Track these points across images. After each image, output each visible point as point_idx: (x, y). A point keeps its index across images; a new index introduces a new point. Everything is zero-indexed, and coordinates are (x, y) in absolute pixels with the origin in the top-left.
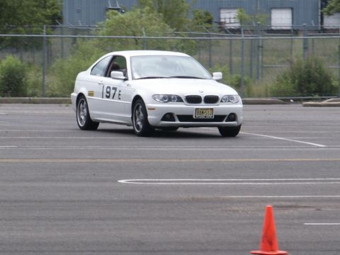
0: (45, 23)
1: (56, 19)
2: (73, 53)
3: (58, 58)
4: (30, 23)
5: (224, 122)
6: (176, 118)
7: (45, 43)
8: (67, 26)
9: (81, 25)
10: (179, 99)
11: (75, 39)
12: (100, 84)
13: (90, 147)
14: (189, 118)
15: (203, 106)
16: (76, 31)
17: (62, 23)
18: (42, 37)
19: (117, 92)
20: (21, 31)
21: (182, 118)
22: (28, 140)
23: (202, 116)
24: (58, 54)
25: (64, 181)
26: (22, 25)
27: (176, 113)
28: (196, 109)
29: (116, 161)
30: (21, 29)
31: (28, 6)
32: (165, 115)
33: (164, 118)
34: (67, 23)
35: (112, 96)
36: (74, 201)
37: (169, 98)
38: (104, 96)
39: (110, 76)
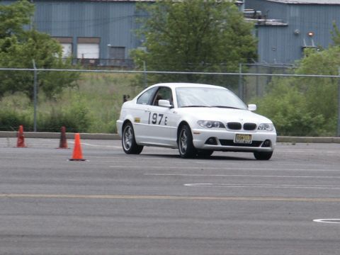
0: (240, 62)
1: (251, 57)
2: (268, 92)
3: (253, 96)
4: (225, 61)
7: (240, 81)
8: (262, 64)
9: (276, 63)
11: (270, 77)
13: (286, 186)
16: (271, 70)
17: (257, 61)
18: (238, 76)
20: (216, 69)
22: (224, 178)
24: (254, 93)
25: (259, 219)
26: (218, 62)
29: (311, 200)
30: (215, 66)
31: (224, 44)
34: (262, 61)
36: (269, 240)
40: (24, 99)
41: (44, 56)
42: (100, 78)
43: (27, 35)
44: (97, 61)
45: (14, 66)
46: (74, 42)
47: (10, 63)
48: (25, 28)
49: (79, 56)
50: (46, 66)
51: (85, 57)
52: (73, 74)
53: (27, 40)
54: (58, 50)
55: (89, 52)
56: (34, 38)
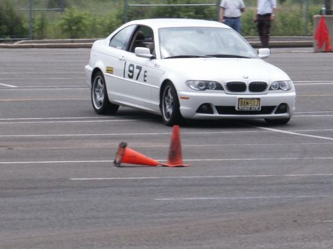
5: (273, 115)
6: (215, 110)
10: (218, 87)
12: (121, 60)
14: (230, 109)
15: (247, 95)
19: (142, 72)
21: (221, 109)
23: (247, 108)
27: (215, 103)
28: (239, 99)
32: (201, 106)
33: (200, 110)
35: (135, 76)
37: (205, 85)
38: (127, 75)
39: (133, 51)
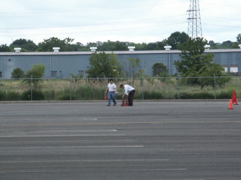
40: (211, 88)
41: (218, 72)
42: (239, 79)
43: (212, 65)
44: (237, 73)
45: (208, 76)
46: (229, 67)
47: (206, 75)
48: (211, 63)
49: (231, 72)
50: (219, 76)
51: (233, 72)
52: (229, 78)
53: (212, 66)
54: (223, 70)
55: (234, 70)
56: (215, 66)
